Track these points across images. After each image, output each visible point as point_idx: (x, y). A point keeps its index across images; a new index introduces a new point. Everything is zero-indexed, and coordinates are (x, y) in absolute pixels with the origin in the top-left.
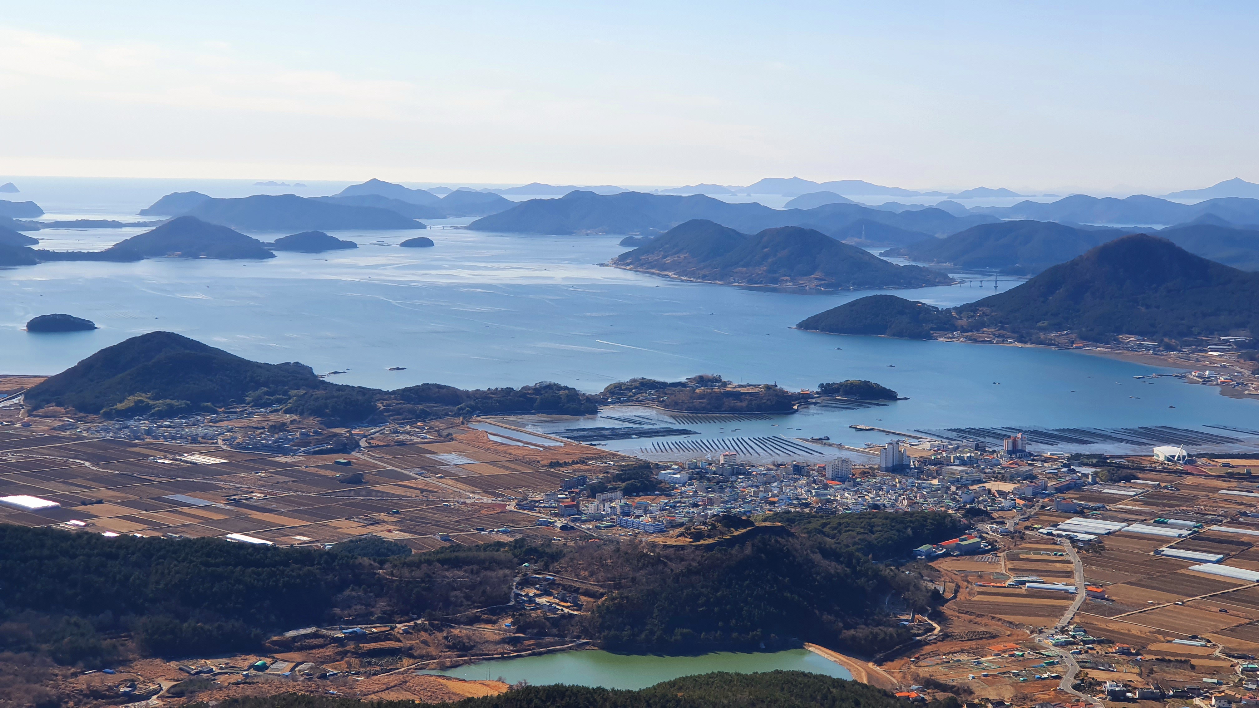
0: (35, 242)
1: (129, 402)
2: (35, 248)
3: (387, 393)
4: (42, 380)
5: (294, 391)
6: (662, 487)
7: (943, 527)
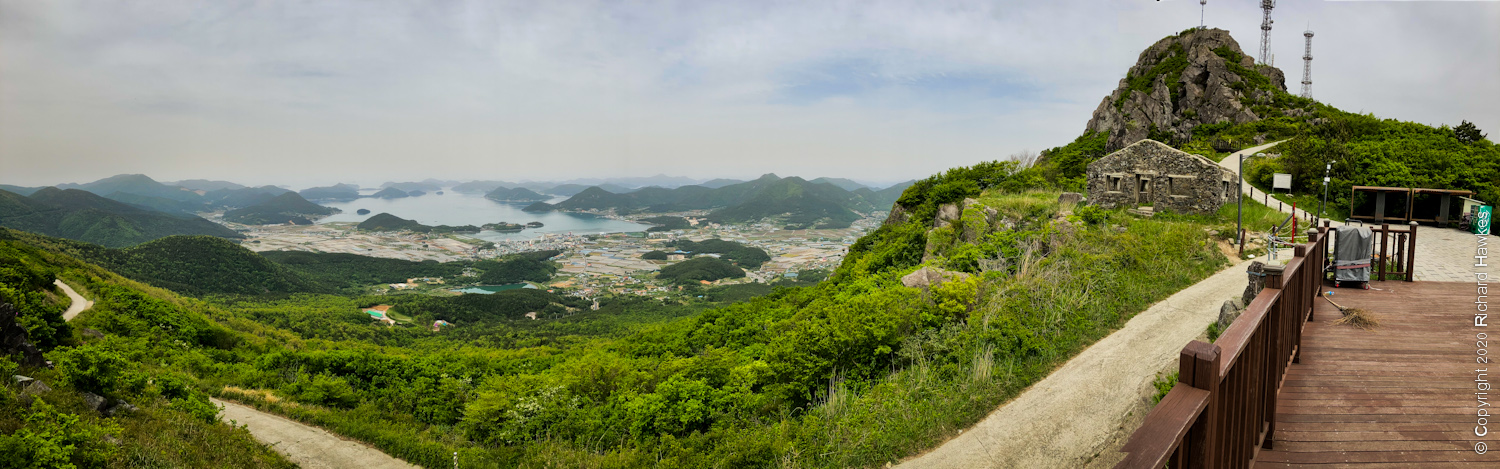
0: (359, 193)
1: (377, 228)
2: (359, 195)
3: (434, 227)
4: (360, 223)
5: (413, 226)
6: (495, 248)
7: (555, 253)
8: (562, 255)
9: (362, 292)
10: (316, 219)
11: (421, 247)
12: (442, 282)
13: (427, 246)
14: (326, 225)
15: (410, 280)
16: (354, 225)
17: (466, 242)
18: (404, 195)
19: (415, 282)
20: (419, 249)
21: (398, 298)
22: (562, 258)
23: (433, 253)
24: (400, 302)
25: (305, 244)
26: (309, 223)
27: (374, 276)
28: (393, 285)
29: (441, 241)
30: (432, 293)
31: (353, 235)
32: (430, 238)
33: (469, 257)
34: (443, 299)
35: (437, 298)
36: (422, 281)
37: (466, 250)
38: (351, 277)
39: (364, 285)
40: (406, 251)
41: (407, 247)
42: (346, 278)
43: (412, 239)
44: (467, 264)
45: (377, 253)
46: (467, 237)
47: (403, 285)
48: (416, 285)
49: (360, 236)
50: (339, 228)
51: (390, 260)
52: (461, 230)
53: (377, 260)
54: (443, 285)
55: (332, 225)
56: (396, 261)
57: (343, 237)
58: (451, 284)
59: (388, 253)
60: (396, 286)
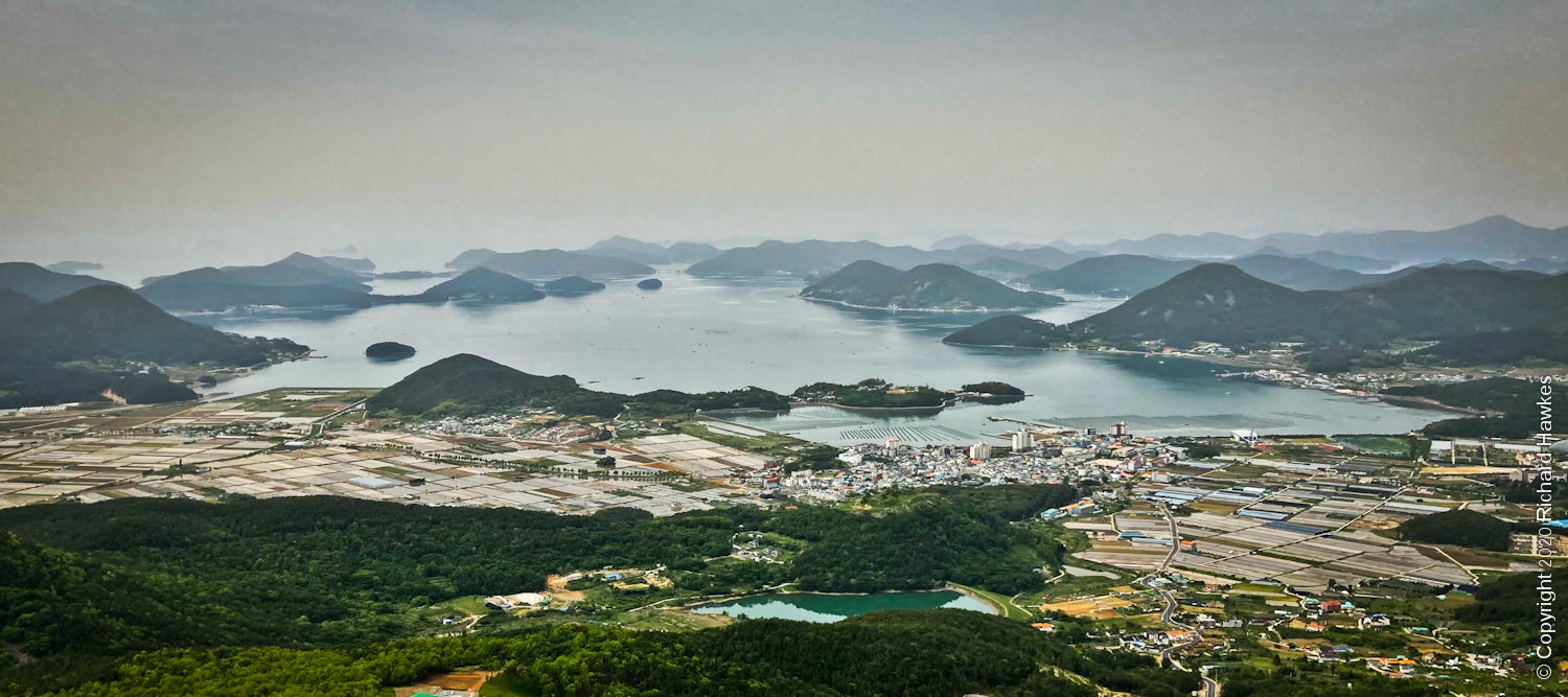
0: (371, 289)
1: (442, 406)
2: (371, 293)
3: (631, 397)
4: (378, 391)
5: (562, 396)
6: (842, 466)
7: (1063, 495)
8: (1087, 503)
9: (391, 630)
10: (210, 382)
11: (592, 466)
12: (665, 583)
13: (610, 462)
14: (250, 401)
15: (556, 581)
16: (352, 396)
17: (740, 444)
18: (528, 294)
19: (573, 586)
20: (584, 474)
21: (517, 642)
22: (1086, 514)
23: (632, 485)
24: (526, 656)
25: (171, 473)
26: (183, 396)
27: (431, 573)
28: (495, 600)
29: (656, 444)
30: (631, 622)
31: (352, 434)
32: (622, 436)
33: (751, 496)
34: (669, 639)
35: (648, 635)
36: (598, 581)
37: (741, 473)
38: (348, 581)
39: (400, 606)
40: (539, 481)
41: (543, 467)
42: (331, 584)
43: (561, 442)
44: (745, 519)
45: (440, 494)
46: (745, 428)
47: (533, 599)
48: (578, 596)
49: (381, 438)
50: (299, 410)
51: (485, 514)
52: (721, 404)
53: (443, 514)
54: (667, 593)
55: (274, 399)
56: (507, 515)
57: (314, 439)
58: (694, 586)
59: (479, 489)
60: (508, 602)
